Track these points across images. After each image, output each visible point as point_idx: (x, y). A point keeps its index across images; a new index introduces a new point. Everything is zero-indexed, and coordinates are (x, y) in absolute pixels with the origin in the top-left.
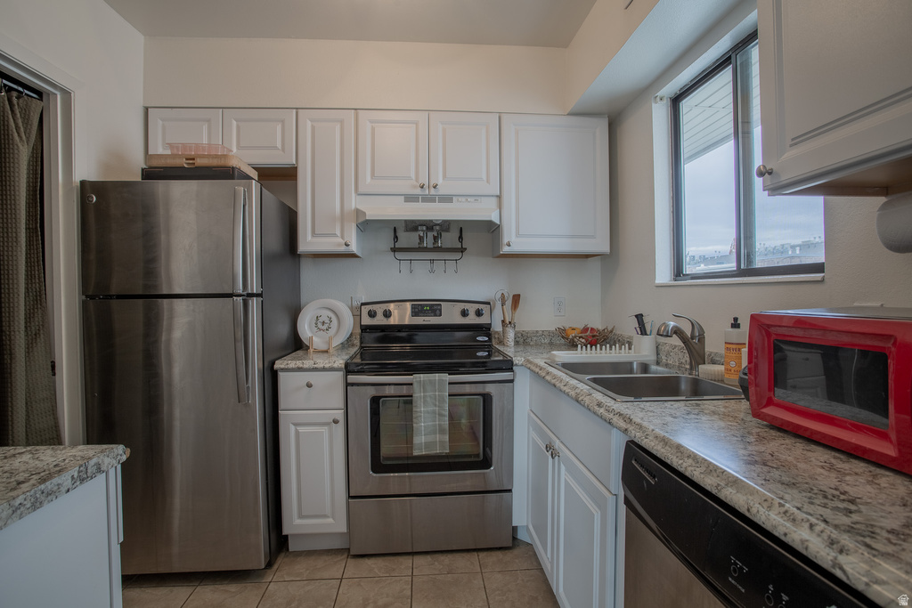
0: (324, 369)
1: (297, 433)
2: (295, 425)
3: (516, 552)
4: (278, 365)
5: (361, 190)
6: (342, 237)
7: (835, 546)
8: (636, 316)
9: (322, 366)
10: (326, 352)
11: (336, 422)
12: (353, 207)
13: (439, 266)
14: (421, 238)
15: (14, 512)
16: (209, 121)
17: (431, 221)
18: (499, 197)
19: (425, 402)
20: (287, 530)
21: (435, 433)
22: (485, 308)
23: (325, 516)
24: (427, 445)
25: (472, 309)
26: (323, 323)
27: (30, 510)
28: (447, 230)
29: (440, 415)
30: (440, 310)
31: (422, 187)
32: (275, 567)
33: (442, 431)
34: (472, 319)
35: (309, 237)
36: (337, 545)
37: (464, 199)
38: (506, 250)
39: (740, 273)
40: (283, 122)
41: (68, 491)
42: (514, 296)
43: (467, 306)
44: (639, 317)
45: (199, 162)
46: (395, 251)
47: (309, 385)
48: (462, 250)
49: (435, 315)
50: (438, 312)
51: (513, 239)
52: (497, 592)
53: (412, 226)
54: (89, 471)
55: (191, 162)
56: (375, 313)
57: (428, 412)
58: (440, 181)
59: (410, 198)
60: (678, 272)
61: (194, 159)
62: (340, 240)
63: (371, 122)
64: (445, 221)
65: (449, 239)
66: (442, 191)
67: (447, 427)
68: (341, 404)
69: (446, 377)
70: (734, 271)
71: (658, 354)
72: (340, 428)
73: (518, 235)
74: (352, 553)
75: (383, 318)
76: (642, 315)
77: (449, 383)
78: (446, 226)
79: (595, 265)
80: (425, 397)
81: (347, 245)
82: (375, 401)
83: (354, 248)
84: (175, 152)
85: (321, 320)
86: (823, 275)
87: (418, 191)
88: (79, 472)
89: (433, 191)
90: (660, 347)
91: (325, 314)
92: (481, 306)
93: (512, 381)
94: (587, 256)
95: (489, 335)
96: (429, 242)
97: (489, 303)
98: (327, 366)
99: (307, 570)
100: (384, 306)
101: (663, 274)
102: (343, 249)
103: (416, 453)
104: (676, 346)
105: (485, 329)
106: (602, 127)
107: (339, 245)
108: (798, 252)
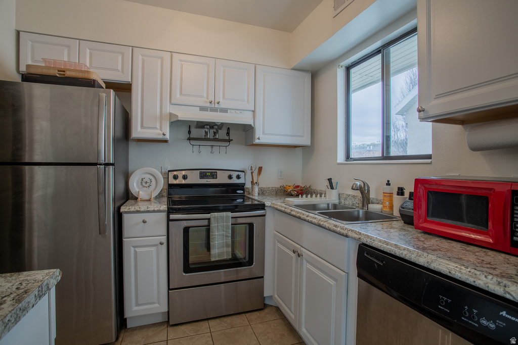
0: (154, 211)
1: (136, 252)
2: (134, 247)
3: (266, 311)
4: (123, 209)
5: (173, 102)
6: (161, 130)
7: (501, 284)
8: (328, 179)
9: (153, 209)
10: (149, 200)
11: (161, 244)
12: (168, 112)
13: (216, 149)
14: (206, 133)
15: (5, 327)
16: (69, 47)
17: (214, 123)
18: (254, 111)
19: (218, 229)
20: (128, 314)
21: (223, 247)
22: (242, 174)
23: (153, 303)
24: (219, 254)
25: (234, 174)
26: (146, 182)
27: (14, 324)
28: (221, 129)
29: (227, 236)
30: (216, 175)
31: (211, 103)
32: (120, 339)
33: (227, 246)
34: (235, 181)
35: (139, 129)
36: (160, 319)
37: (234, 111)
38: (257, 141)
39: (384, 158)
40: (123, 54)
41: (33, 306)
42: (259, 168)
43: (232, 173)
44: (330, 180)
45: (68, 74)
46: (190, 140)
47: (144, 222)
48: (229, 141)
49: (214, 178)
50: (215, 176)
51: (261, 136)
52: (262, 335)
53: (201, 125)
54: (43, 290)
55: (62, 73)
56: (178, 176)
57: (220, 235)
58: (221, 100)
59: (203, 109)
60: (348, 157)
61: (64, 71)
62: (159, 131)
63: (181, 61)
64: (222, 123)
65: (222, 134)
66: (222, 106)
67: (230, 242)
68: (165, 233)
69: (230, 214)
70: (380, 157)
71: (339, 199)
72: (165, 247)
73: (264, 133)
74: (170, 324)
75: (182, 179)
76: (331, 179)
77: (232, 218)
78: (221, 126)
79: (299, 152)
80: (218, 226)
81: (164, 135)
82: (186, 230)
83: (168, 137)
84: (48, 65)
85: (145, 180)
86: (430, 160)
87: (208, 105)
88: (38, 292)
89: (217, 106)
90: (340, 195)
91: (147, 177)
92: (240, 173)
93: (264, 215)
94: (295, 147)
95: (243, 190)
96: (210, 135)
97: (243, 172)
98: (156, 209)
99: (143, 338)
100: (184, 173)
101: (341, 157)
102: (161, 137)
103: (213, 259)
104: (349, 195)
105: (242, 186)
106: (307, 78)
107: (159, 134)
108: (371, 148)
